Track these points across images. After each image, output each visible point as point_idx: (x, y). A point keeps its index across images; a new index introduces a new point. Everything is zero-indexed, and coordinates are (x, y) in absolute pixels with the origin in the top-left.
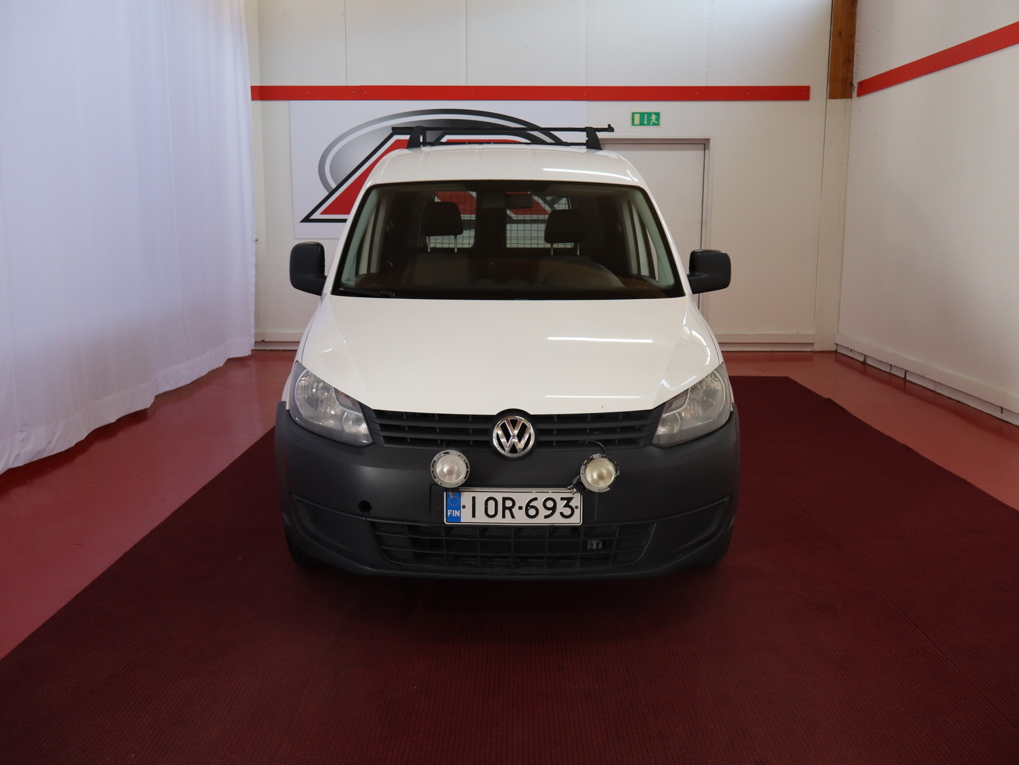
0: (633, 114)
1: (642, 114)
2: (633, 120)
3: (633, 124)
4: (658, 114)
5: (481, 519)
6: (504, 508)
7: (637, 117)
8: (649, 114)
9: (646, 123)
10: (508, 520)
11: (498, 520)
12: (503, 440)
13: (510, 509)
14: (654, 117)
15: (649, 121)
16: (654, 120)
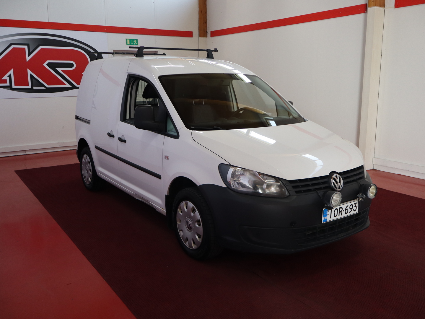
0: (127, 39)
1: (130, 40)
2: (127, 42)
3: (127, 44)
4: (137, 40)
5: (333, 218)
6: (340, 212)
7: (128, 41)
8: (133, 40)
9: (132, 44)
10: (341, 217)
11: (338, 217)
12: (336, 184)
13: (341, 212)
14: (135, 41)
15: (134, 43)
16: (135, 42)
